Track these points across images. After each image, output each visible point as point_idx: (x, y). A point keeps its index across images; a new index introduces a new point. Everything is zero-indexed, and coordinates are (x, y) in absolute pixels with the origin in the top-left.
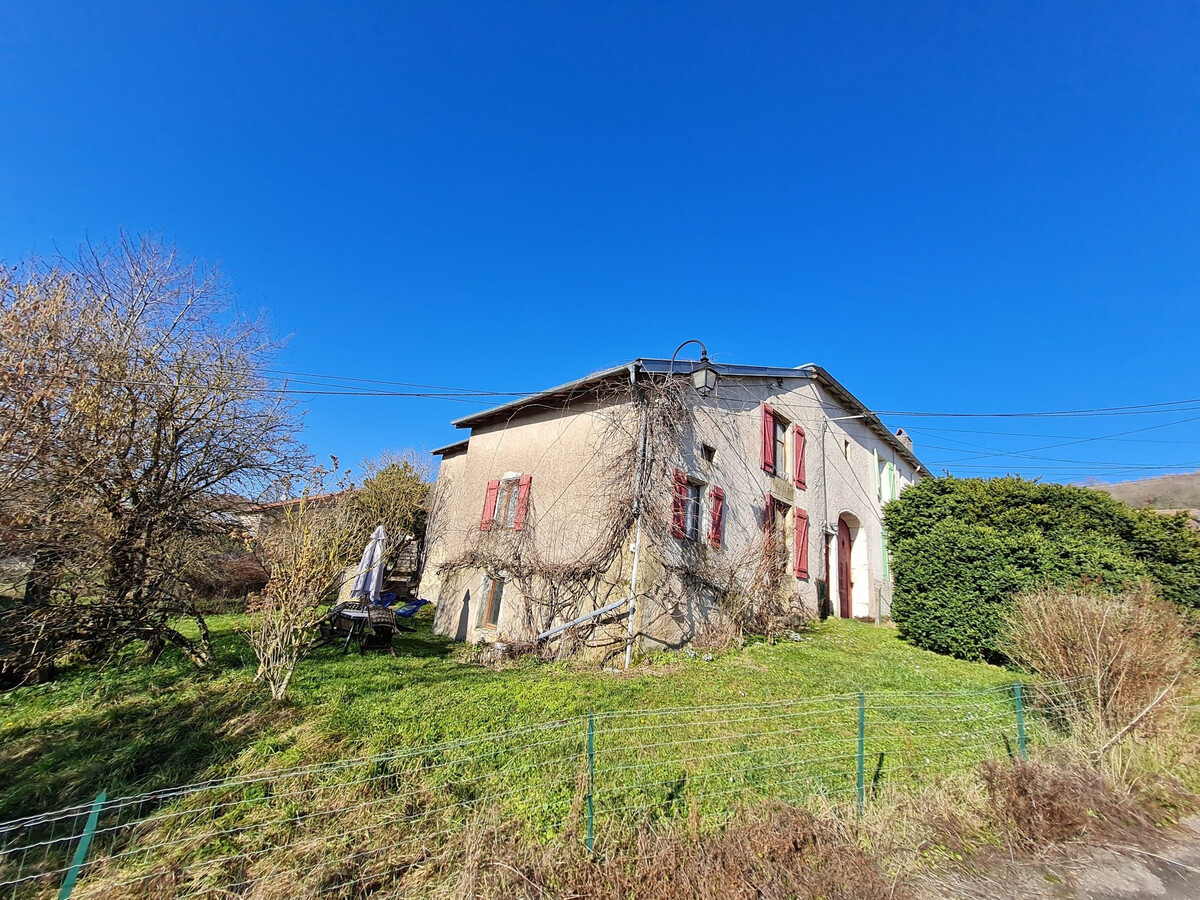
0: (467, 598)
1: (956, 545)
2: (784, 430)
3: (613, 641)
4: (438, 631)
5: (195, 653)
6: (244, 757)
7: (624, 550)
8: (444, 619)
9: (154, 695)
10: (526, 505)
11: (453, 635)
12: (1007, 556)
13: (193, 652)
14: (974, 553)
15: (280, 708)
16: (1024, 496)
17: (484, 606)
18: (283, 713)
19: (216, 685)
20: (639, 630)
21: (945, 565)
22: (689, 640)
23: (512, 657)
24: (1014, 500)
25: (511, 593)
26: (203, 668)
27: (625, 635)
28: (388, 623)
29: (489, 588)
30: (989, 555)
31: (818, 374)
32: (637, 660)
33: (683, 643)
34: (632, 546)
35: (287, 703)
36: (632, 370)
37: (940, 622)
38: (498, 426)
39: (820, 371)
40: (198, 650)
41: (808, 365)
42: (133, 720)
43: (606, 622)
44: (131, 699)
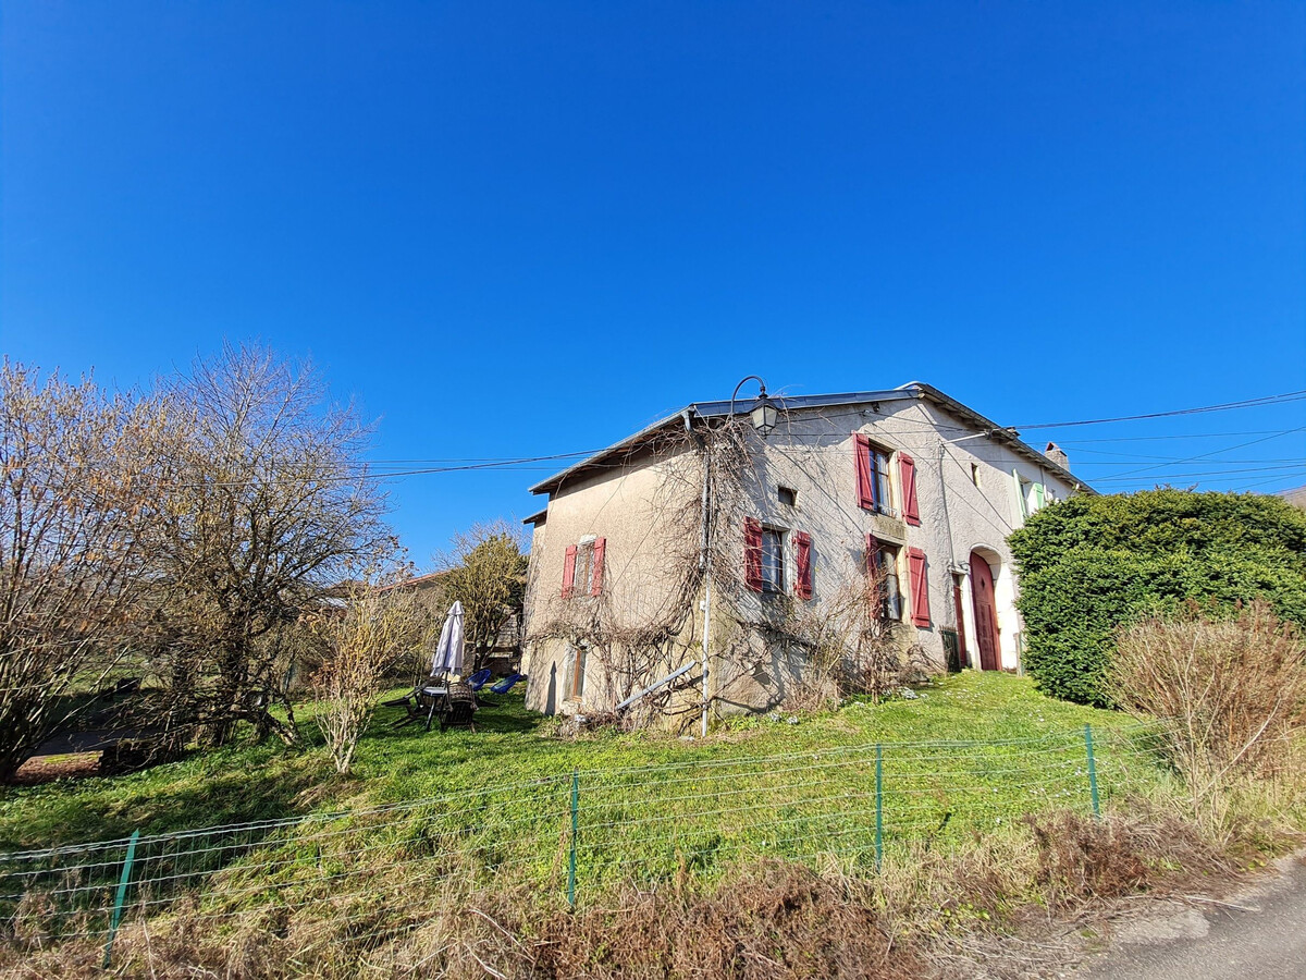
0: (554, 670)
1: (1085, 575)
2: (888, 461)
3: (689, 707)
4: (529, 706)
5: (283, 732)
6: (305, 822)
7: (695, 609)
8: (534, 694)
9: (247, 771)
10: (602, 569)
11: (543, 710)
12: (1147, 583)
13: (281, 732)
14: (1107, 583)
15: (343, 781)
16: (1171, 510)
17: (570, 678)
18: (345, 785)
19: (299, 762)
20: (714, 693)
21: (1073, 599)
23: (590, 728)
24: (1155, 516)
25: (593, 662)
26: (290, 747)
27: (701, 700)
28: (466, 698)
29: (575, 659)
30: (1125, 584)
31: (925, 392)
32: (715, 726)
34: (702, 603)
35: (349, 776)
36: (686, 416)
37: (1074, 666)
38: (572, 489)
39: (927, 389)
40: (286, 730)
41: (911, 384)
42: (227, 793)
43: (680, 687)
44: (230, 775)
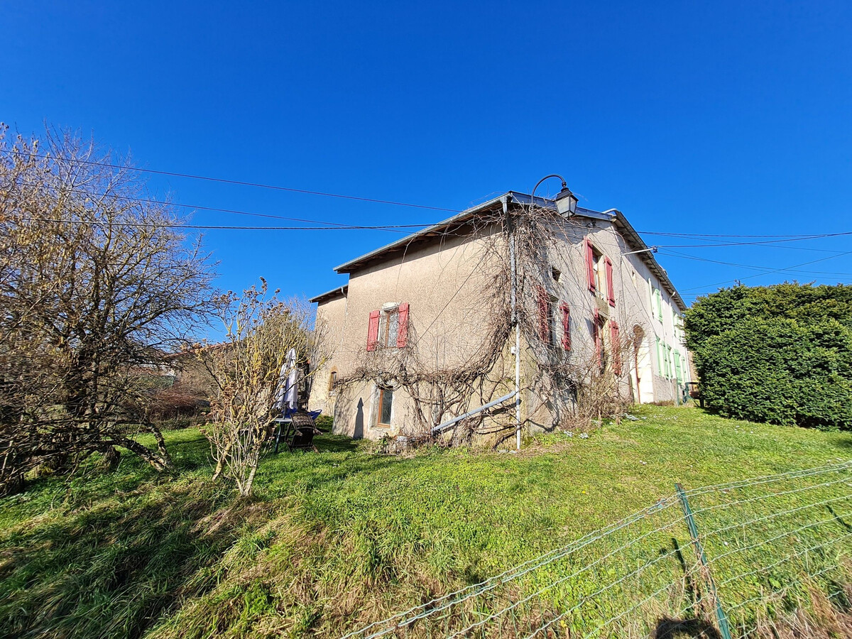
0: (361, 404)
1: (766, 335)
2: (597, 261)
3: (502, 428)
4: (338, 432)
5: (154, 459)
6: (230, 556)
7: (504, 353)
8: (341, 423)
9: (122, 500)
10: (408, 326)
11: (351, 434)
12: (811, 340)
13: (151, 458)
14: (783, 340)
15: (249, 503)
16: (810, 295)
17: (376, 410)
18: (253, 508)
19: (179, 486)
20: (526, 417)
21: (758, 351)
22: (557, 424)
23: (415, 447)
24: (804, 298)
25: (401, 400)
26: (162, 472)
27: (514, 422)
28: (308, 426)
29: (379, 396)
30: (796, 341)
31: (617, 218)
32: (527, 442)
33: (554, 426)
34: (512, 349)
35: (255, 498)
36: (503, 200)
37: (755, 397)
38: (374, 268)
39: (619, 215)
40: (156, 457)
41: (609, 211)
42: (105, 525)
43: (496, 412)
44: (103, 504)
